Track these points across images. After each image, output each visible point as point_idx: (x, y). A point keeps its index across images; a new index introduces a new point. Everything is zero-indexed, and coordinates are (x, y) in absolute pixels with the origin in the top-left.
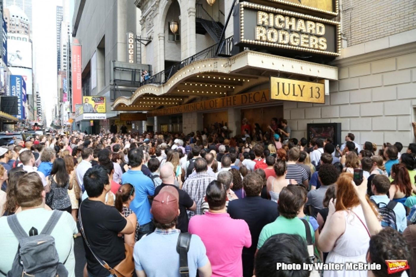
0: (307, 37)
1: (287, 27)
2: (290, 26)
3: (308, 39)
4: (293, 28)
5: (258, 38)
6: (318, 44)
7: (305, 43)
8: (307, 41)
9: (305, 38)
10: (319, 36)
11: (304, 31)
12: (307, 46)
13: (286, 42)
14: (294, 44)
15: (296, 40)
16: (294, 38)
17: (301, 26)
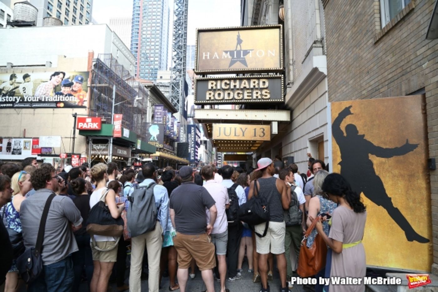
0: (250, 91)
1: (232, 87)
2: (235, 86)
3: (252, 93)
4: (238, 87)
5: (208, 98)
6: (261, 95)
7: (248, 96)
8: (250, 94)
9: (248, 93)
10: (262, 89)
11: (248, 87)
12: (250, 98)
13: (231, 97)
14: (238, 98)
15: (240, 95)
16: (238, 94)
17: (245, 84)
